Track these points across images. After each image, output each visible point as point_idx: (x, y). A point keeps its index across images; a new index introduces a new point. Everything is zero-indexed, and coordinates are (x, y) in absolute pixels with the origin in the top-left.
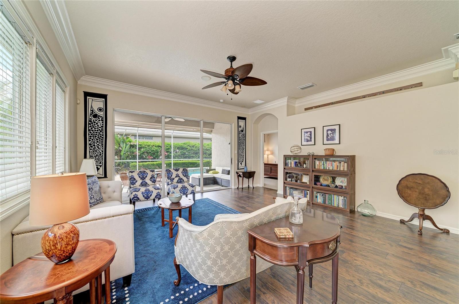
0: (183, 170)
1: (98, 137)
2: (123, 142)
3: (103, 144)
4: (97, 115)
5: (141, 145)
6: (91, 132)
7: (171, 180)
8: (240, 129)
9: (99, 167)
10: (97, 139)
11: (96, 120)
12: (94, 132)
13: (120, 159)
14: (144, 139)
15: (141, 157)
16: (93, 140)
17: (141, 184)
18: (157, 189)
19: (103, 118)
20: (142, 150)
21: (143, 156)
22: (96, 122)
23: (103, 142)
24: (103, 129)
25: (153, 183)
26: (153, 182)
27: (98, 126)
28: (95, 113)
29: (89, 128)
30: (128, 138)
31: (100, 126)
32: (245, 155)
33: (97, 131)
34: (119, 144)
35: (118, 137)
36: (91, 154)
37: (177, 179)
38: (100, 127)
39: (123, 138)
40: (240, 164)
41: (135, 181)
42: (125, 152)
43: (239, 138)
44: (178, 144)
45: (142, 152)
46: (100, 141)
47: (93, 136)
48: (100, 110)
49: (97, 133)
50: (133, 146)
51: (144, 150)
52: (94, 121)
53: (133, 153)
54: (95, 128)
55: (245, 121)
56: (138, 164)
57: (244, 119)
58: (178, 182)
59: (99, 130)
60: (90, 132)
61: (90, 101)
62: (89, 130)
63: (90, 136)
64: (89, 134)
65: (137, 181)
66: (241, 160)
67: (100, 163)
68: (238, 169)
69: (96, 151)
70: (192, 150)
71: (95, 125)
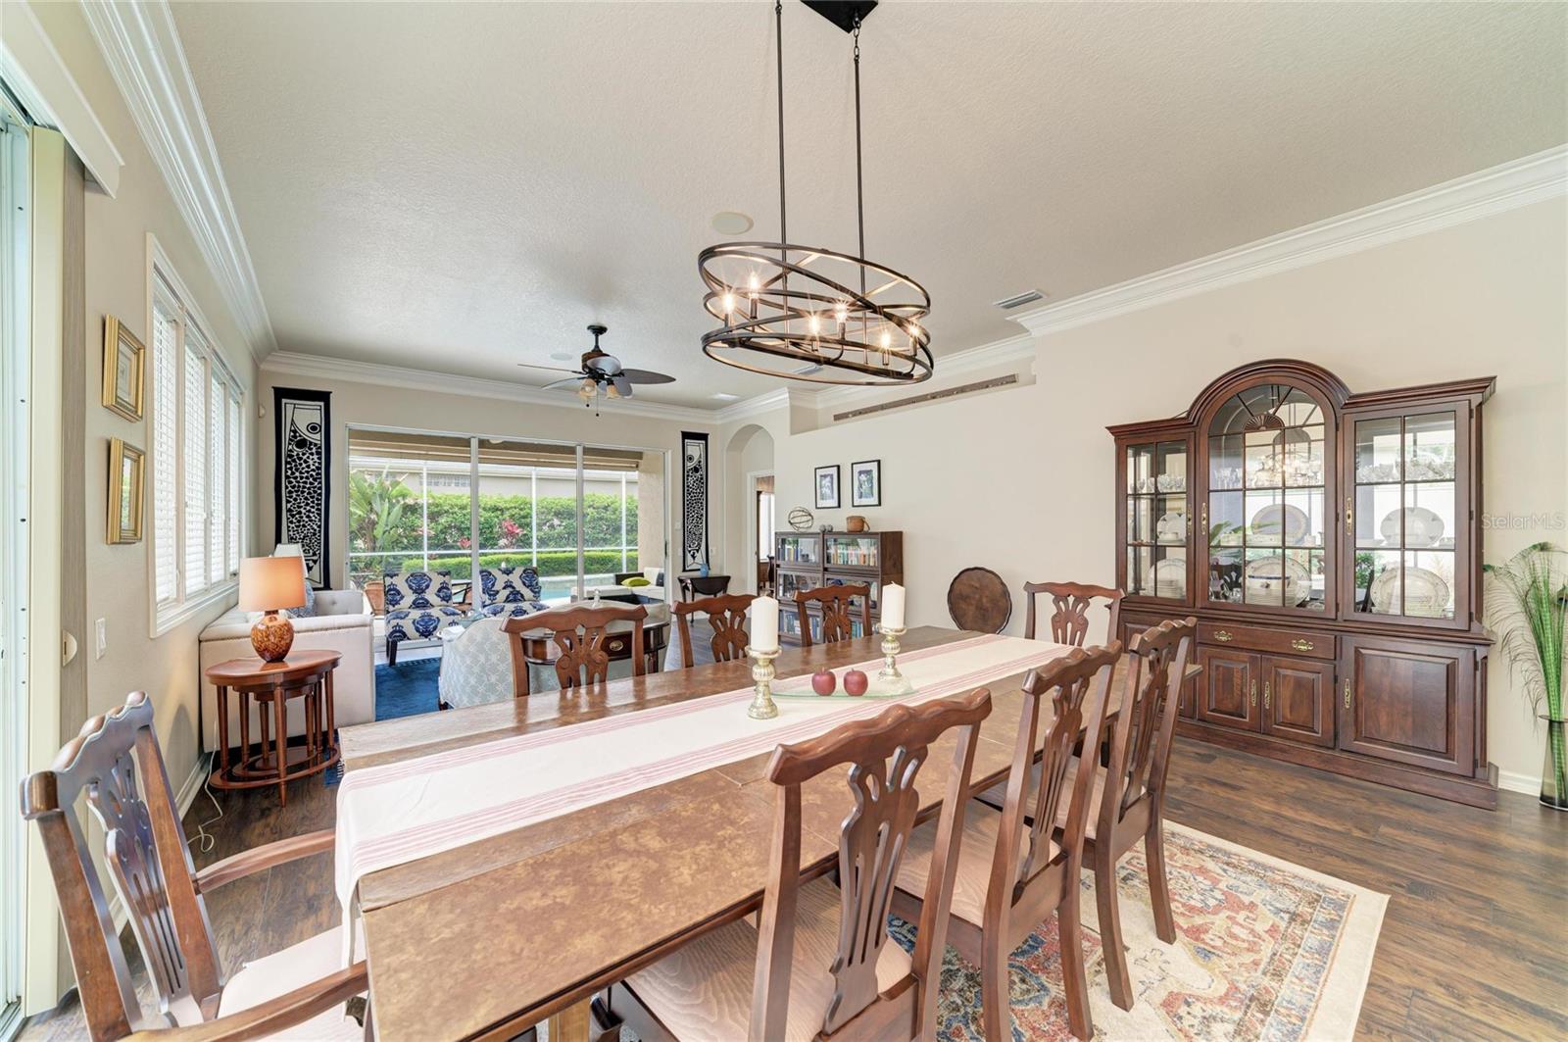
0: (524, 571)
1: (309, 493)
2: (381, 496)
3: (320, 510)
4: (305, 440)
5: (437, 506)
6: (292, 482)
7: (490, 595)
8: (689, 464)
9: (311, 564)
10: (306, 498)
11: (304, 454)
12: (298, 482)
13: (374, 549)
14: (453, 485)
15: (438, 542)
16: (295, 500)
17: (414, 603)
18: (450, 615)
19: (320, 448)
20: (443, 520)
21: (445, 538)
22: (305, 457)
23: (320, 504)
24: (320, 474)
25: (444, 603)
26: (443, 599)
27: (308, 467)
28: (300, 436)
29: (286, 472)
30: (398, 483)
31: (312, 467)
32: (704, 533)
33: (307, 478)
34: (371, 504)
35: (366, 481)
36: (291, 533)
37: (507, 592)
38: (313, 470)
39: (382, 484)
40: (689, 556)
41: (398, 598)
42: (388, 528)
43: (686, 489)
44: (557, 502)
45: (440, 527)
46: (313, 502)
47: (296, 491)
48: (314, 428)
49: (305, 483)
50: (412, 509)
51: (449, 519)
52: (298, 454)
53: (414, 530)
54: (301, 473)
55: (704, 442)
56: (429, 565)
57: (704, 437)
58: (507, 600)
59: (312, 475)
60: (290, 482)
61: (290, 408)
62: (287, 477)
63: (290, 492)
64: (287, 487)
65: (402, 597)
66: (694, 546)
67: (314, 554)
68: (684, 570)
69: (304, 526)
70: (601, 519)
71: (301, 464)
